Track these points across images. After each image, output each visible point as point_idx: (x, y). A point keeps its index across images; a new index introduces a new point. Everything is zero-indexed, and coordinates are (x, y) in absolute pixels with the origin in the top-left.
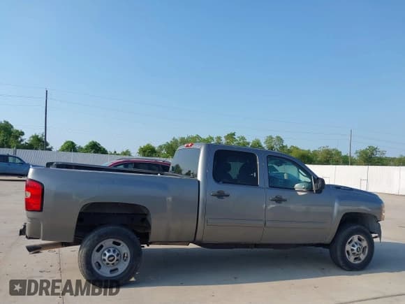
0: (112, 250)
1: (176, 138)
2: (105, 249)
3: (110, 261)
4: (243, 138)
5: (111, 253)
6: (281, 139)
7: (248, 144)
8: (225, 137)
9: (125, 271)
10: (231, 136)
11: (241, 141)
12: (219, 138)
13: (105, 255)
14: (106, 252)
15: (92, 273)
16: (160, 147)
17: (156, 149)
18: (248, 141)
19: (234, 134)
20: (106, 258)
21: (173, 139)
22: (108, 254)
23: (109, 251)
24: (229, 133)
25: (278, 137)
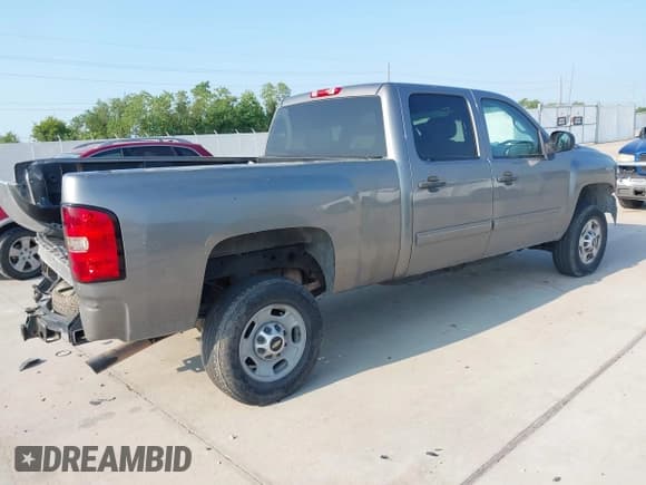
0: (272, 326)
1: (103, 100)
2: (259, 329)
3: (275, 350)
4: (224, 91)
5: (275, 334)
6: (286, 88)
7: (235, 100)
8: (192, 91)
9: (300, 361)
10: (203, 88)
11: (223, 97)
12: (182, 94)
13: (262, 340)
14: (262, 333)
15: (245, 381)
16: (76, 120)
17: (68, 125)
18: (233, 95)
19: (207, 85)
20: (266, 346)
21: (99, 103)
22: (268, 338)
23: (268, 331)
24: (199, 83)
25: (280, 85)
